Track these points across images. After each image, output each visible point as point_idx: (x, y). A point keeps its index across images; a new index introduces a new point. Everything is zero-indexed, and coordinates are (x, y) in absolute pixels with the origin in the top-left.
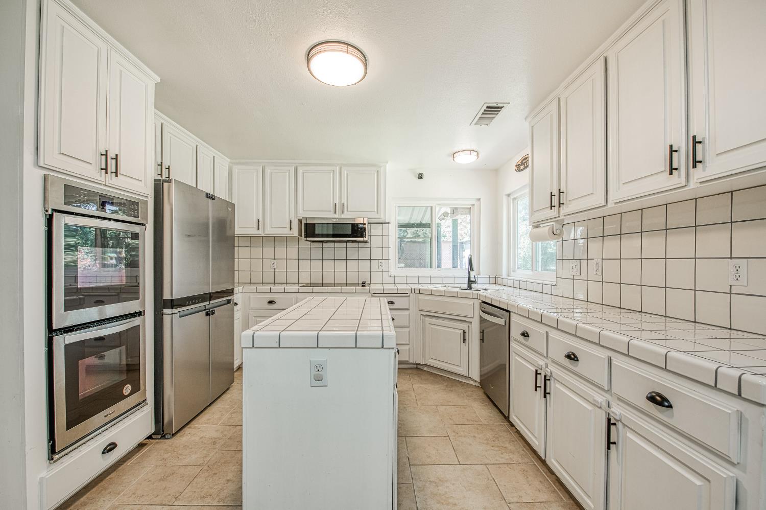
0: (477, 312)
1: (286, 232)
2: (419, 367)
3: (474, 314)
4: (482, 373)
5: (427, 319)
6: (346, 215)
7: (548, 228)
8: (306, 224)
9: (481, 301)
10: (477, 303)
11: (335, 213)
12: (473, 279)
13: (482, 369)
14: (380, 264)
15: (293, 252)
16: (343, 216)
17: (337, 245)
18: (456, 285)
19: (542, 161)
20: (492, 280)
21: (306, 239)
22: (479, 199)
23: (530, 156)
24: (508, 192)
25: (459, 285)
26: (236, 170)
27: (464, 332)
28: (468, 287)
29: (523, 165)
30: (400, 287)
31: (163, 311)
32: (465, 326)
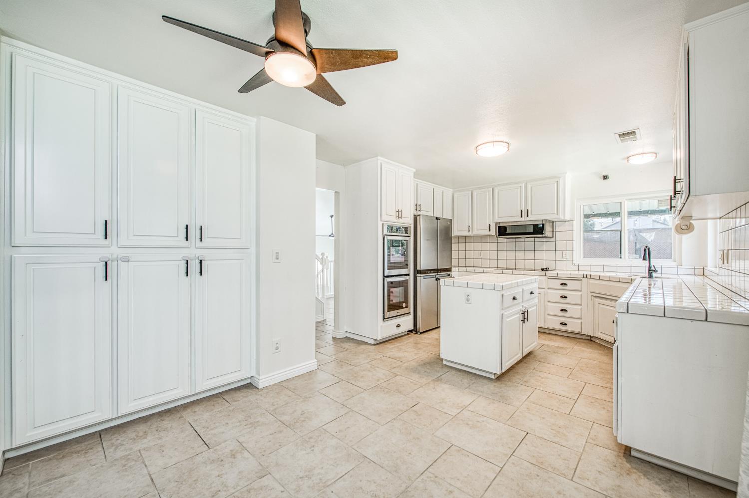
1: (487, 232)
2: (593, 339)
5: (597, 300)
6: (531, 218)
8: (499, 227)
11: (521, 217)
14: (564, 255)
15: (493, 246)
16: (528, 219)
17: (527, 240)
21: (500, 237)
26: (456, 196)
28: (649, 276)
30: (572, 272)
31: (417, 275)
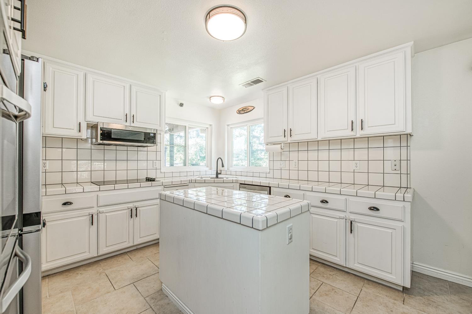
6: (136, 124)
8: (102, 129)
9: (239, 184)
10: (235, 185)
12: (219, 172)
18: (207, 176)
21: (102, 142)
22: (212, 126)
28: (216, 177)
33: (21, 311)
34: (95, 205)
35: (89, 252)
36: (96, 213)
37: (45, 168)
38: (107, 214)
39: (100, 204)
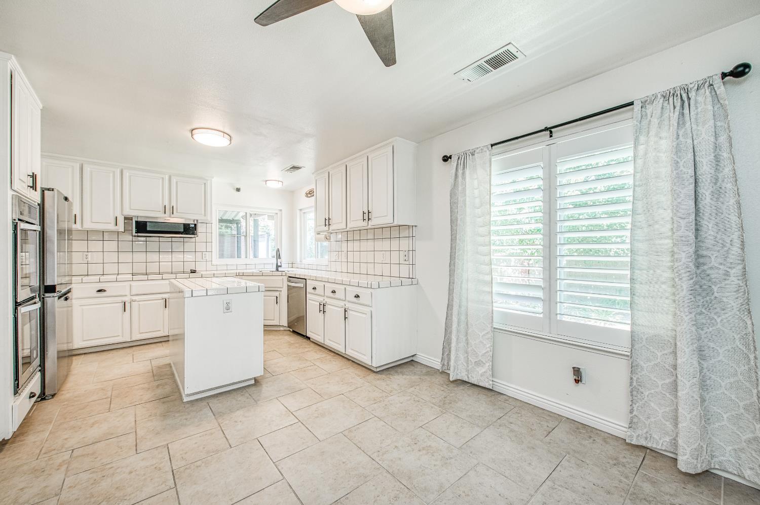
0: (286, 283)
1: (112, 227)
3: (282, 284)
4: (289, 321)
7: (324, 235)
8: (137, 222)
9: (288, 276)
10: (285, 278)
11: (165, 213)
12: (279, 264)
13: (289, 319)
14: (204, 256)
19: (321, 192)
20: (290, 265)
21: (136, 234)
22: (281, 210)
23: (315, 190)
24: (300, 208)
25: (269, 269)
27: (277, 298)
28: (276, 270)
29: (310, 194)
31: (44, 295)
32: (277, 294)
33: (42, 329)
34: (128, 293)
35: (123, 336)
36: (129, 301)
37: (87, 260)
38: (141, 303)
39: (133, 293)
